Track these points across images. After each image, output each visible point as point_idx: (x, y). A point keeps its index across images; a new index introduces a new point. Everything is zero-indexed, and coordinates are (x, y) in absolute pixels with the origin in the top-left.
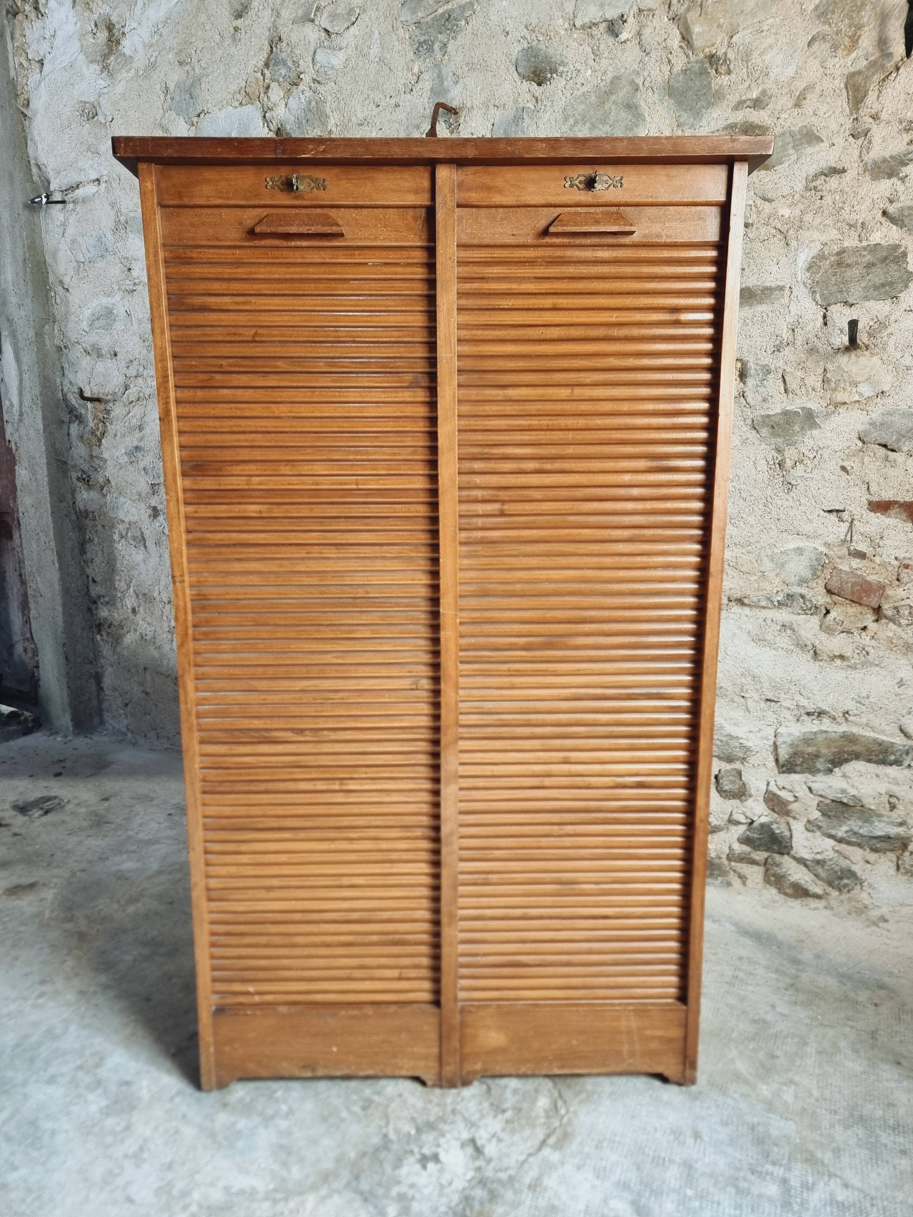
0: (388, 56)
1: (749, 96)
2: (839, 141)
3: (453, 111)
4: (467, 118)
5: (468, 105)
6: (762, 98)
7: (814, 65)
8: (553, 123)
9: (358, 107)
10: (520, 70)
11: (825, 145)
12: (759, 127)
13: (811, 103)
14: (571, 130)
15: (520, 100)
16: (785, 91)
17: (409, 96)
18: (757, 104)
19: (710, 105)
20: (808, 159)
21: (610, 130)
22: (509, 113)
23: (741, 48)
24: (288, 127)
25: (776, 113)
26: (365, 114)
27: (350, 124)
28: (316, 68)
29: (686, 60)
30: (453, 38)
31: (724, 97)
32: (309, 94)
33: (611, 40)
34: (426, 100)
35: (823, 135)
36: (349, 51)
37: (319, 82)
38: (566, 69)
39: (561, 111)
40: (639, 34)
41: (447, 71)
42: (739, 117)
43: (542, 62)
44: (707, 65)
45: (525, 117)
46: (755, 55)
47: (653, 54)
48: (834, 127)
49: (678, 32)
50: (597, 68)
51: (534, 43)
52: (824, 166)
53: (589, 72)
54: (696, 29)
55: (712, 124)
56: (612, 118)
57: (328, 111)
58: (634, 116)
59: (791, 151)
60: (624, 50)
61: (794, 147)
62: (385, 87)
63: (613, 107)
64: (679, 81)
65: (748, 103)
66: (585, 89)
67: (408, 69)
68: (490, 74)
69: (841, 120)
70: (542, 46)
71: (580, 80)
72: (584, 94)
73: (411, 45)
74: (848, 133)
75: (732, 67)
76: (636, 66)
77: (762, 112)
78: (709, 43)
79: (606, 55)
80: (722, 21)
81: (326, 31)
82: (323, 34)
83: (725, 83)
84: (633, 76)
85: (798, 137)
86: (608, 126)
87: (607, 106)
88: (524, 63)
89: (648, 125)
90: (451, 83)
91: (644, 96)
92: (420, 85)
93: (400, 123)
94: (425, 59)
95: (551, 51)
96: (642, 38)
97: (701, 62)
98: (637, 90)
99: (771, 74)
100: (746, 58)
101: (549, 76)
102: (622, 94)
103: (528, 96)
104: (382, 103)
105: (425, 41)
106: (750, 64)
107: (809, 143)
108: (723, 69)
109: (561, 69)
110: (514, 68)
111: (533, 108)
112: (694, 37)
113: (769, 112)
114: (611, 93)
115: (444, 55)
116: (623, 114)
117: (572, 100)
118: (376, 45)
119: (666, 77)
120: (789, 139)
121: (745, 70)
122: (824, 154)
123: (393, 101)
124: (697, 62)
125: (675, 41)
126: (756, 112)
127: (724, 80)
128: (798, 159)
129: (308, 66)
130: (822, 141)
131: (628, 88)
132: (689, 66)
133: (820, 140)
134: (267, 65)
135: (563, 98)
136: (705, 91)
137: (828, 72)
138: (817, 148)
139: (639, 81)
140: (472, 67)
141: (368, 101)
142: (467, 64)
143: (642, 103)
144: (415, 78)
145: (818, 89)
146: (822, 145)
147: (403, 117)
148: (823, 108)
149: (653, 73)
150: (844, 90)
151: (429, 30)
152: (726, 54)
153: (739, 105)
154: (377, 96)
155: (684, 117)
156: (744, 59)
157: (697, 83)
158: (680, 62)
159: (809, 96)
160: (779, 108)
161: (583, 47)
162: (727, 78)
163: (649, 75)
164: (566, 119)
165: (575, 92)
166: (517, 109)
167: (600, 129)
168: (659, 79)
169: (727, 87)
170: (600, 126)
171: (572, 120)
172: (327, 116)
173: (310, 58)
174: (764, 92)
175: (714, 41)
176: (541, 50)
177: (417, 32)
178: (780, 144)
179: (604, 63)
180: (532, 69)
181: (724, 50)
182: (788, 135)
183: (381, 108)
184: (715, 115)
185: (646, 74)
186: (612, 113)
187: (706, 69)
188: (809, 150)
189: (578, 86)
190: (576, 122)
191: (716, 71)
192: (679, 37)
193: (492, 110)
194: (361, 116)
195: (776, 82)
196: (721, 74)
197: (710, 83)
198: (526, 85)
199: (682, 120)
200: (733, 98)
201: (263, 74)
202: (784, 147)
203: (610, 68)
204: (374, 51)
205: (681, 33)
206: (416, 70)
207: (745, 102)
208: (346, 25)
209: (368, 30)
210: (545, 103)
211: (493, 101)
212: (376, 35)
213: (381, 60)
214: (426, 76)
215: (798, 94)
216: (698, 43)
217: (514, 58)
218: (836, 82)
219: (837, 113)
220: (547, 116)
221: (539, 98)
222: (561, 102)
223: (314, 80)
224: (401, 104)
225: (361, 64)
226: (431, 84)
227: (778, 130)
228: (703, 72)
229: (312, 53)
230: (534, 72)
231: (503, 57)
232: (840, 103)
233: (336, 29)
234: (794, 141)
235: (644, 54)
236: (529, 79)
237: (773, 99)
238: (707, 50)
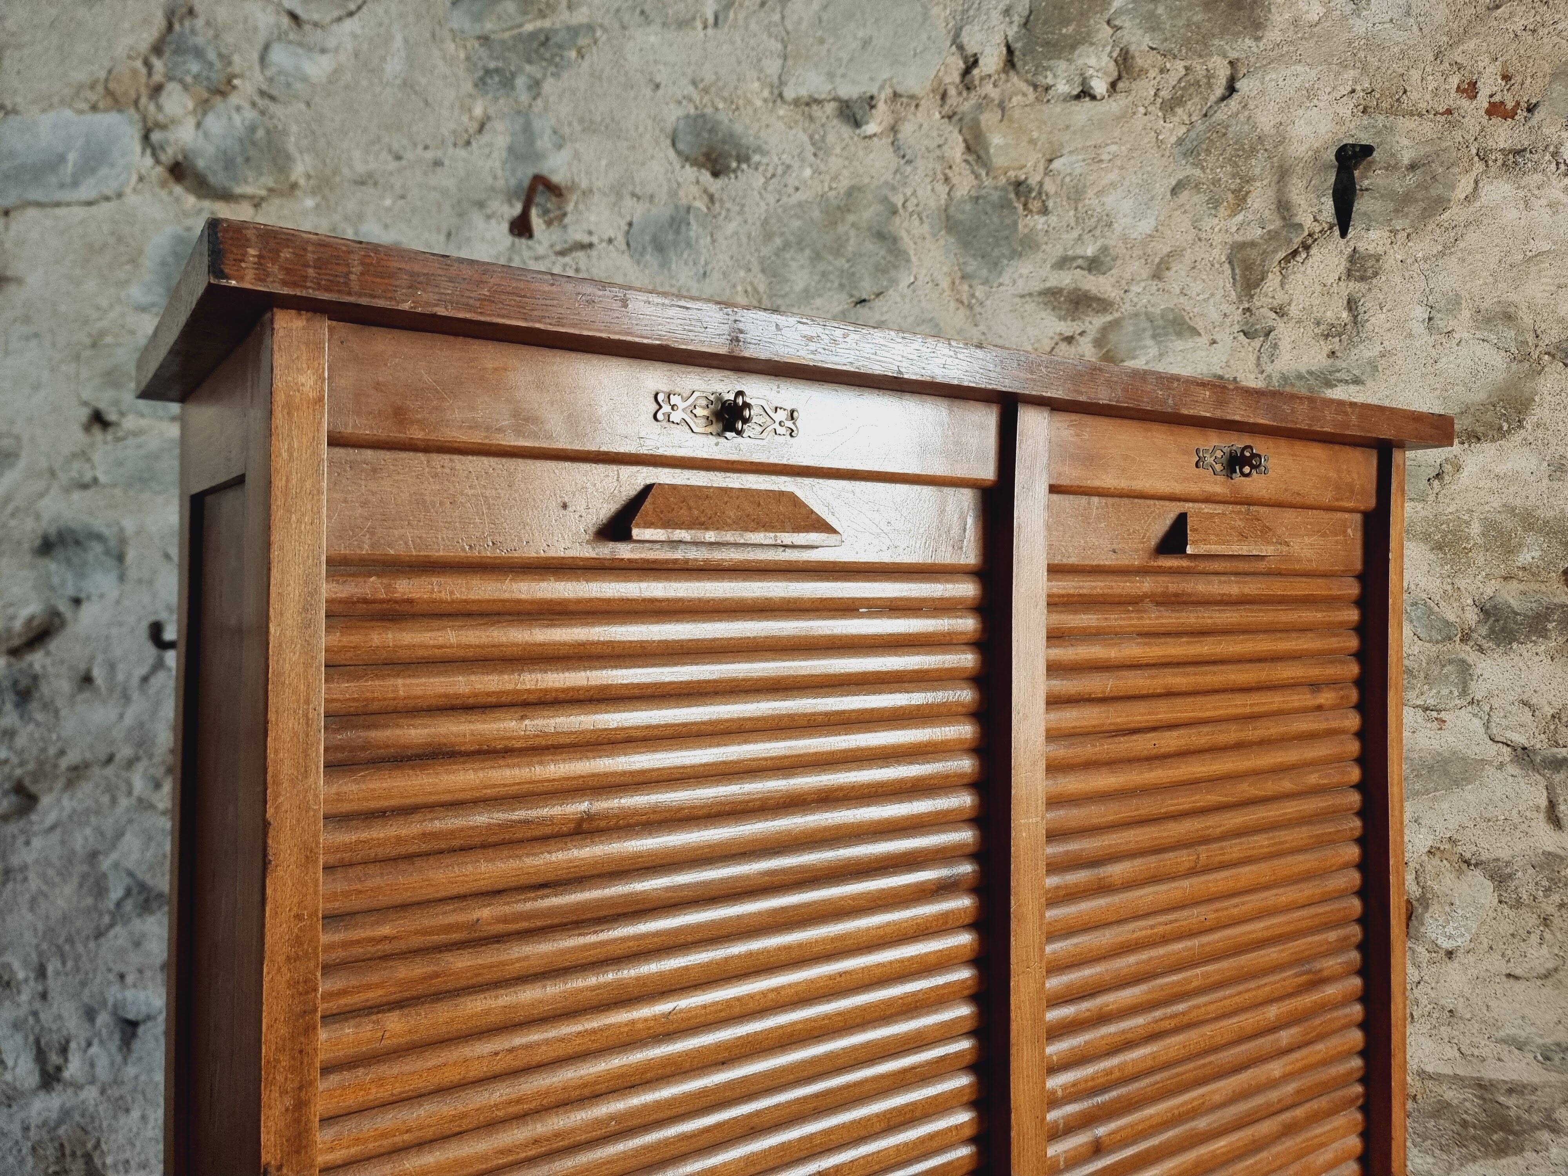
0: (423, 81)
1: (1079, 251)
2: (1224, 337)
3: (554, 190)
4: (581, 207)
5: (584, 184)
6: (1102, 258)
7: (1183, 222)
8: (744, 240)
9: (357, 154)
10: (681, 146)
11: (1204, 340)
12: (1098, 300)
13: (1177, 275)
14: (777, 255)
15: (681, 193)
16: (1137, 252)
17: (462, 153)
18: (1094, 265)
19: (1015, 255)
20: (1179, 358)
21: (847, 266)
22: (662, 211)
23: (1068, 179)
24: (201, 164)
25: (1124, 282)
26: (372, 166)
27: (338, 179)
28: (269, 73)
29: (975, 182)
30: (553, 74)
31: (1038, 246)
32: (250, 114)
33: (846, 131)
34: (498, 164)
35: (1200, 325)
36: (342, 57)
37: (272, 98)
38: (765, 160)
39: (758, 223)
40: (894, 129)
41: (543, 125)
42: (1066, 279)
43: (724, 142)
44: (1012, 196)
45: (692, 221)
46: (1090, 193)
47: (920, 163)
48: (1214, 315)
49: (960, 139)
50: (822, 167)
51: (709, 111)
52: (1205, 371)
53: (808, 172)
54: (996, 140)
55: (1020, 283)
56: (850, 248)
57: (291, 148)
58: (890, 251)
59: (1150, 342)
60: (868, 150)
61: (1154, 337)
62: (414, 129)
63: (852, 233)
64: (963, 212)
65: (1080, 262)
66: (800, 196)
67: (462, 106)
68: (625, 144)
69: (1225, 307)
70: (723, 117)
71: (792, 181)
72: (800, 204)
73: (468, 70)
74: (1237, 328)
75: (1050, 204)
76: (889, 176)
77: (1102, 279)
78: (1017, 164)
79: (838, 150)
80: (1035, 135)
81: (294, 17)
82: (286, 21)
83: (1039, 227)
84: (886, 191)
85: (1161, 323)
86: (843, 261)
87: (841, 229)
88: (689, 138)
89: (915, 270)
90: (549, 146)
91: (906, 224)
92: (485, 138)
93: (445, 192)
94: (496, 99)
95: (738, 128)
96: (899, 136)
97: (1003, 189)
98: (895, 212)
99: (1116, 225)
100: (1076, 195)
101: (734, 165)
102: (869, 213)
103: (694, 190)
104: (409, 155)
105: (497, 70)
106: (1080, 205)
107: (1179, 334)
108: (1035, 205)
109: (756, 158)
110: (668, 142)
111: (705, 210)
112: (992, 151)
113: (1113, 280)
114: (849, 210)
115: (534, 99)
116: (870, 246)
117: (780, 210)
118: (396, 59)
119: (943, 202)
120: (1148, 325)
121: (1072, 213)
122: (1204, 354)
123: (429, 155)
124: (996, 188)
125: (956, 150)
126: (1091, 278)
127: (1039, 222)
128: (1161, 355)
129: (250, 68)
130: (1199, 334)
131: (876, 208)
132: (983, 192)
133: (1195, 332)
134: (157, 49)
135: (762, 204)
136: (1007, 233)
137: (1204, 236)
138: (1190, 344)
139: (898, 200)
140: (589, 127)
141: (377, 147)
142: (581, 120)
143: (903, 234)
144: (475, 126)
145: (1188, 257)
146: (1198, 339)
147: (450, 183)
148: (1196, 288)
149: (920, 193)
150: (1227, 265)
151: (507, 54)
152: (1041, 184)
153: (1063, 263)
154: (397, 141)
155: (972, 266)
156: (1072, 196)
157: (995, 219)
158: (964, 184)
159: (1175, 267)
160: (1128, 276)
161: (794, 131)
162: (1043, 219)
163: (914, 193)
164: (768, 237)
165: (785, 199)
166: (676, 207)
167: (830, 263)
168: (932, 204)
169: (1041, 234)
170: (830, 258)
171: (778, 241)
172: (289, 158)
173: (255, 56)
174: (1105, 249)
175: (1023, 162)
176: (720, 123)
177: (483, 52)
178: (1131, 328)
179: (835, 163)
180: (704, 150)
181: (1038, 178)
182: (1143, 317)
183: (404, 162)
184: (1025, 271)
185: (909, 192)
186: (852, 242)
187: (1010, 201)
188: (1179, 344)
189: (790, 190)
190: (786, 246)
191: (1025, 205)
192: (961, 146)
193: (629, 202)
194: (360, 168)
195: (1125, 239)
196: (1031, 211)
197: (1015, 223)
198: (690, 172)
199: (969, 269)
200: (1055, 251)
201: (147, 64)
202: (1138, 334)
203: (846, 172)
204: (394, 67)
205: (965, 141)
206: (478, 111)
207: (1075, 258)
208: (336, 13)
209: (382, 30)
210: (728, 205)
211: (630, 188)
212: (398, 42)
213: (407, 85)
214: (499, 126)
215: (1157, 260)
216: (999, 161)
217: (669, 127)
218: (1216, 252)
219: (1218, 297)
220: (731, 227)
221: (716, 196)
222: (758, 210)
223: (262, 93)
224: (447, 162)
225: (364, 83)
226: (508, 139)
227: (1127, 308)
228: (1005, 205)
229: (259, 46)
230: (707, 155)
231: (649, 122)
232: (1221, 284)
233: (316, 17)
234: (1154, 328)
235: (902, 162)
236: (695, 163)
237: (1119, 262)
238: (1012, 174)
